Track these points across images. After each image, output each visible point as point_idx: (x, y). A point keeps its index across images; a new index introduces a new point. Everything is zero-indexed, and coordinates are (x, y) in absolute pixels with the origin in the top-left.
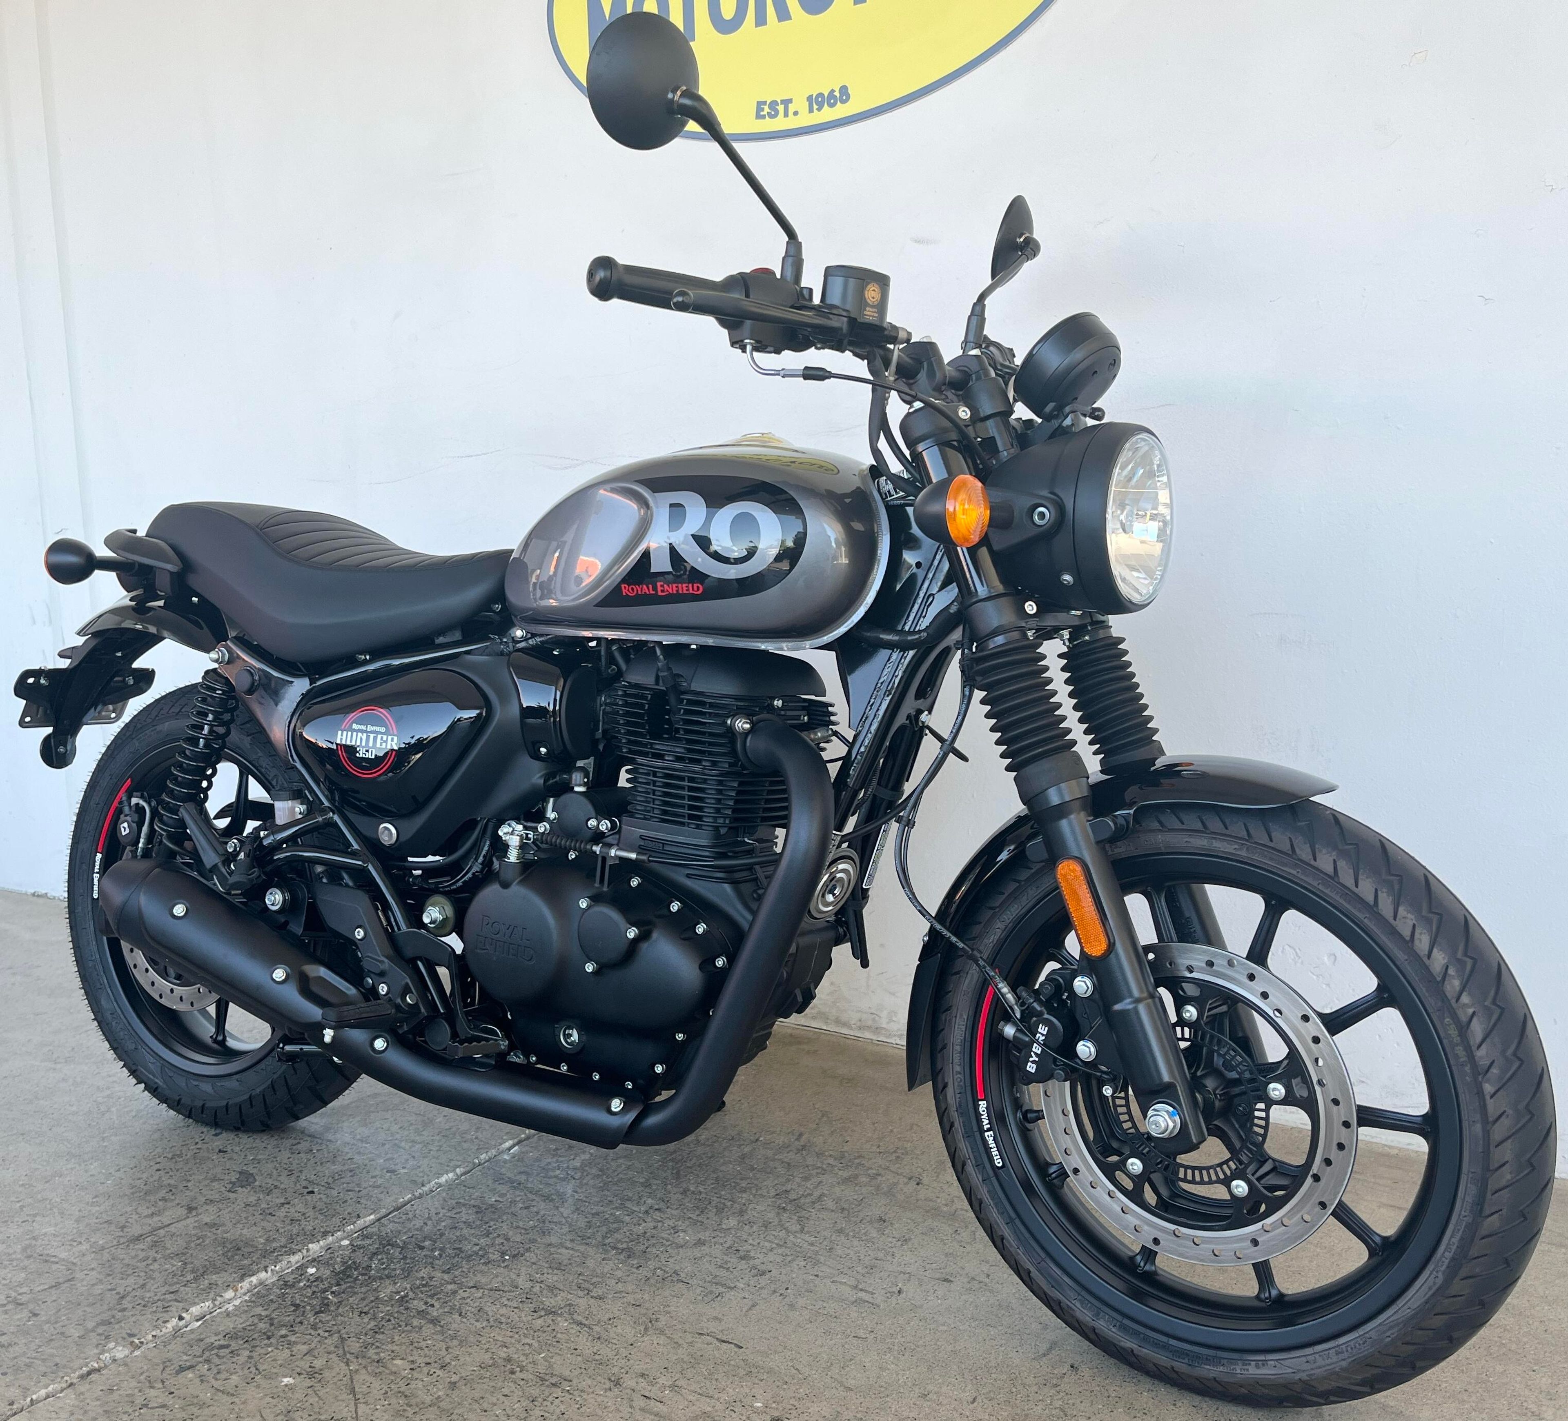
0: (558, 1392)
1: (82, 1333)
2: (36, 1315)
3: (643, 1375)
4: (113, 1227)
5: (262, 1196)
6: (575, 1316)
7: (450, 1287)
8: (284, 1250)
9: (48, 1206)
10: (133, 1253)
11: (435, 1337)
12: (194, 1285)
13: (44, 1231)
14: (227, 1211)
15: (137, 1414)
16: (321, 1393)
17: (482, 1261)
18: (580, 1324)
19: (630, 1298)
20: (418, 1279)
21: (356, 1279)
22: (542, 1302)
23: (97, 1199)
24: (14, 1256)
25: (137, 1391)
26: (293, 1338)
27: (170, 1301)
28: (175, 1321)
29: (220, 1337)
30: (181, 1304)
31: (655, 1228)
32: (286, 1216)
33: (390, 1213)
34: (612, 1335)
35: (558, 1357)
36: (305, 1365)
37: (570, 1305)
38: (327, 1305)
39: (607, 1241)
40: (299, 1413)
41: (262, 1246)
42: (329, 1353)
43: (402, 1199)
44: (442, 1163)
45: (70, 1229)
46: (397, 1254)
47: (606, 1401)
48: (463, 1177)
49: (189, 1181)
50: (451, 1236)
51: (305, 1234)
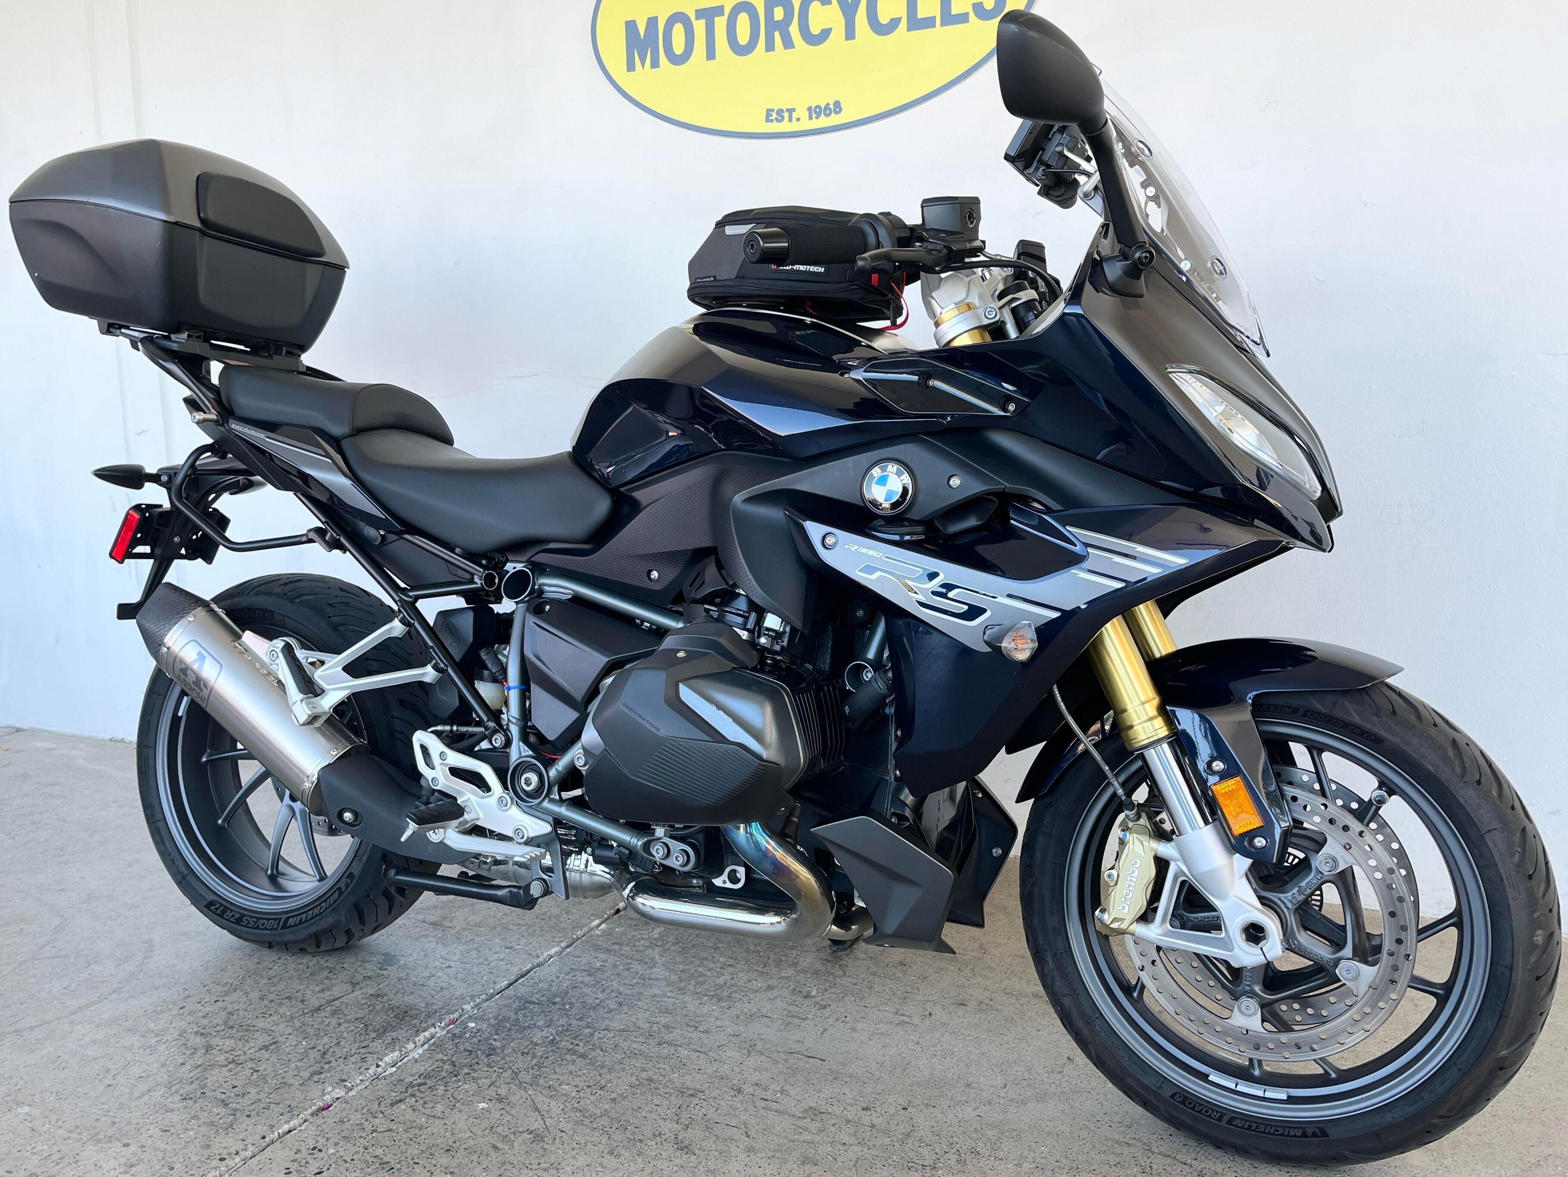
0: (695, 1101)
1: (301, 1082)
2: (258, 1071)
3: (757, 1084)
4: (294, 1002)
5: (408, 971)
7: (587, 1031)
8: (444, 1011)
9: (232, 989)
10: (319, 1020)
11: (588, 1067)
12: (380, 1041)
13: (236, 1008)
14: (385, 984)
15: (371, 1137)
16: (513, 1112)
17: (606, 1010)
19: (729, 1030)
20: (559, 1026)
21: (510, 1030)
22: (663, 1038)
23: (271, 981)
24: (218, 1028)
25: (363, 1121)
26: (476, 1075)
27: (365, 1054)
28: (374, 1067)
29: (416, 1077)
30: (375, 1056)
31: (732, 979)
33: (518, 979)
35: (689, 1077)
36: (491, 1092)
38: (494, 1049)
39: (699, 991)
40: (501, 1127)
41: (423, 1009)
42: (509, 1084)
43: (525, 969)
44: (547, 940)
45: (259, 1006)
46: (536, 1009)
47: (735, 1104)
48: (568, 950)
49: (343, 963)
50: (576, 993)
51: (456, 998)
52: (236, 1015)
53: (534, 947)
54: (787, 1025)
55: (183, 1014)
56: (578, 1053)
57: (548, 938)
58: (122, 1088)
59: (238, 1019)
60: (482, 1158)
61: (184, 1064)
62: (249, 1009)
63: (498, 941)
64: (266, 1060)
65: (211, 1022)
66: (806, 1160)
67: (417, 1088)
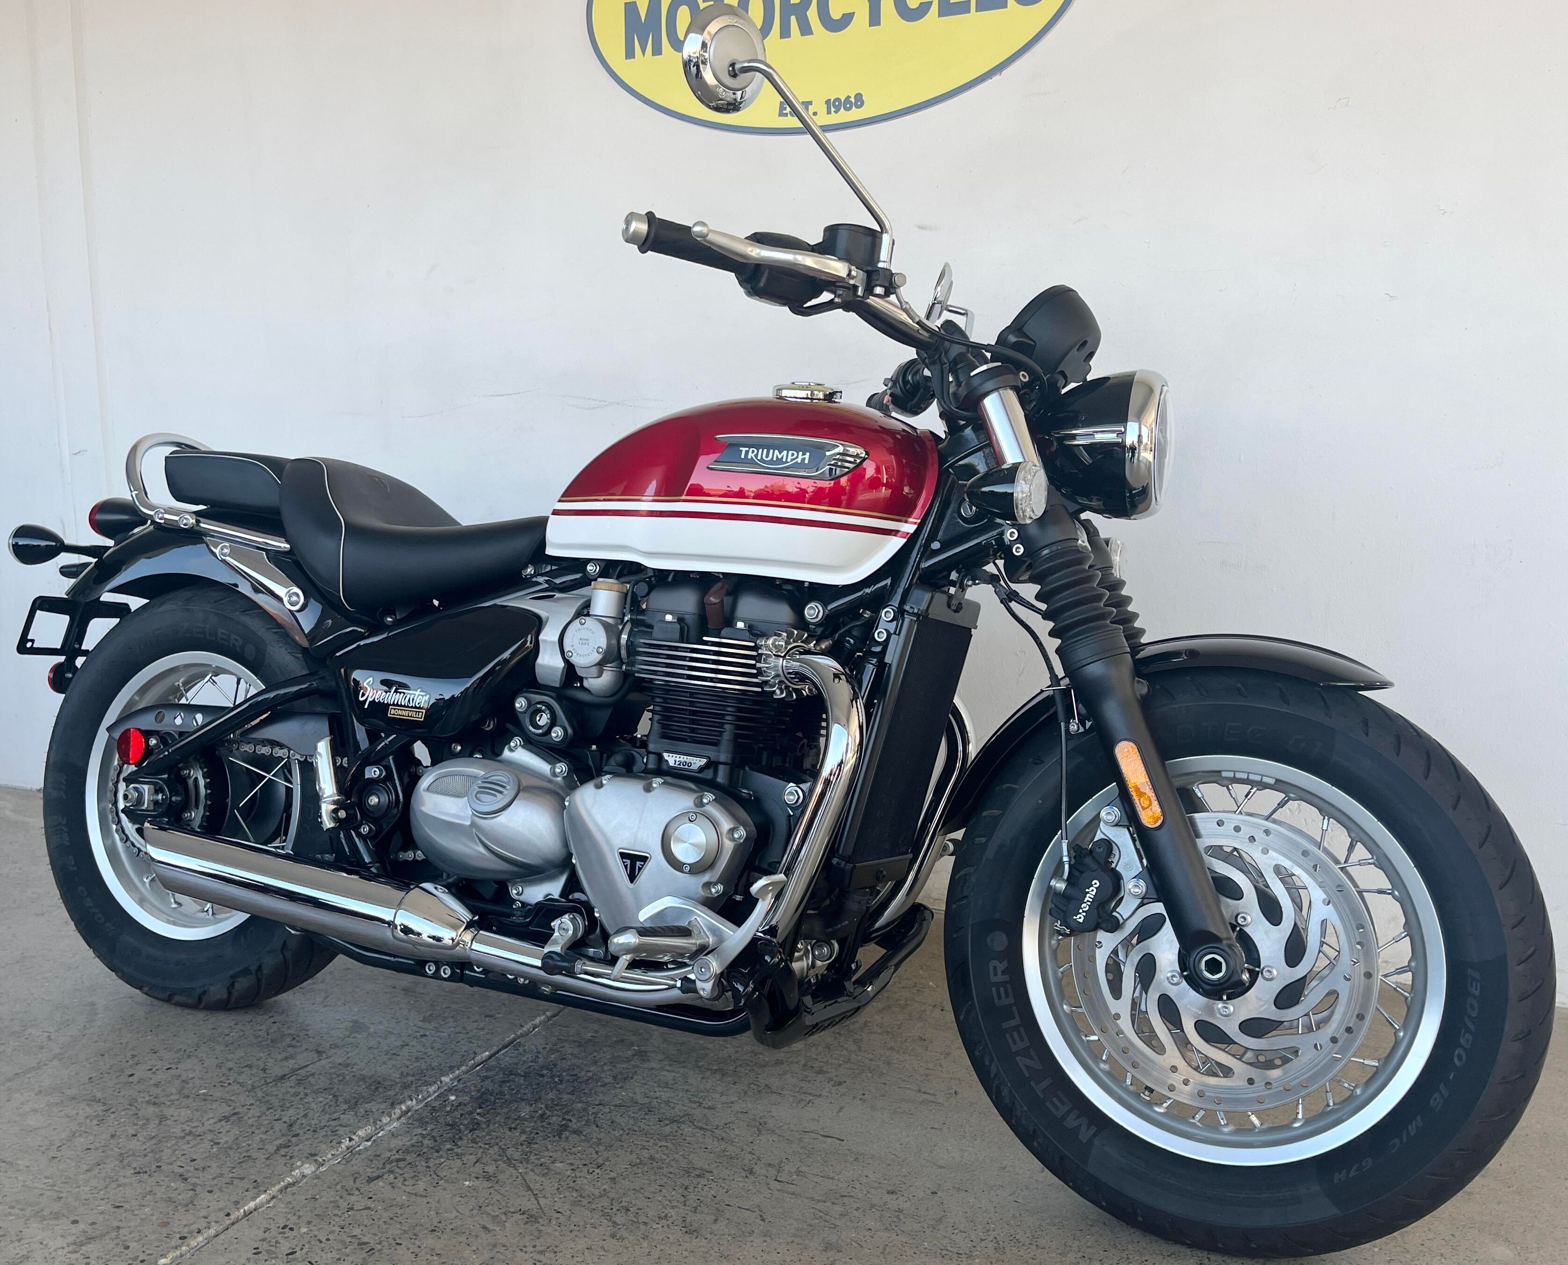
0: (703, 1181)
1: (267, 1156)
2: (219, 1144)
3: (770, 1165)
4: (255, 1071)
5: (379, 1040)
6: (696, 1123)
7: (579, 1105)
8: (420, 1082)
9: (185, 1056)
10: (283, 1090)
11: (583, 1144)
12: (353, 1113)
13: (191, 1076)
14: (354, 1053)
15: (347, 1216)
16: (503, 1191)
17: (599, 1084)
18: (701, 1128)
19: (737, 1107)
20: (548, 1100)
21: (495, 1103)
22: (664, 1114)
23: (228, 1048)
24: (172, 1097)
25: (338, 1198)
26: (459, 1151)
27: (336, 1126)
28: (346, 1141)
29: (394, 1152)
30: (348, 1129)
32: (410, 1056)
33: (500, 1050)
34: (733, 1136)
35: (694, 1155)
36: (478, 1169)
37: (688, 1115)
38: (478, 1124)
39: (701, 1064)
40: (490, 1207)
42: (496, 1160)
43: (508, 1039)
45: (216, 1074)
46: (522, 1081)
47: (747, 1186)
48: (554, 1019)
49: (307, 1030)
50: (565, 1065)
51: (433, 1069)
52: (191, 1084)
53: (517, 1016)
54: (799, 1102)
55: (133, 1082)
56: (571, 1129)
58: (68, 1161)
59: (194, 1087)
60: (471, 1239)
61: (136, 1135)
62: (205, 1077)
63: (477, 1008)
64: (227, 1132)
65: (164, 1091)
66: (828, 1246)
67: (395, 1164)
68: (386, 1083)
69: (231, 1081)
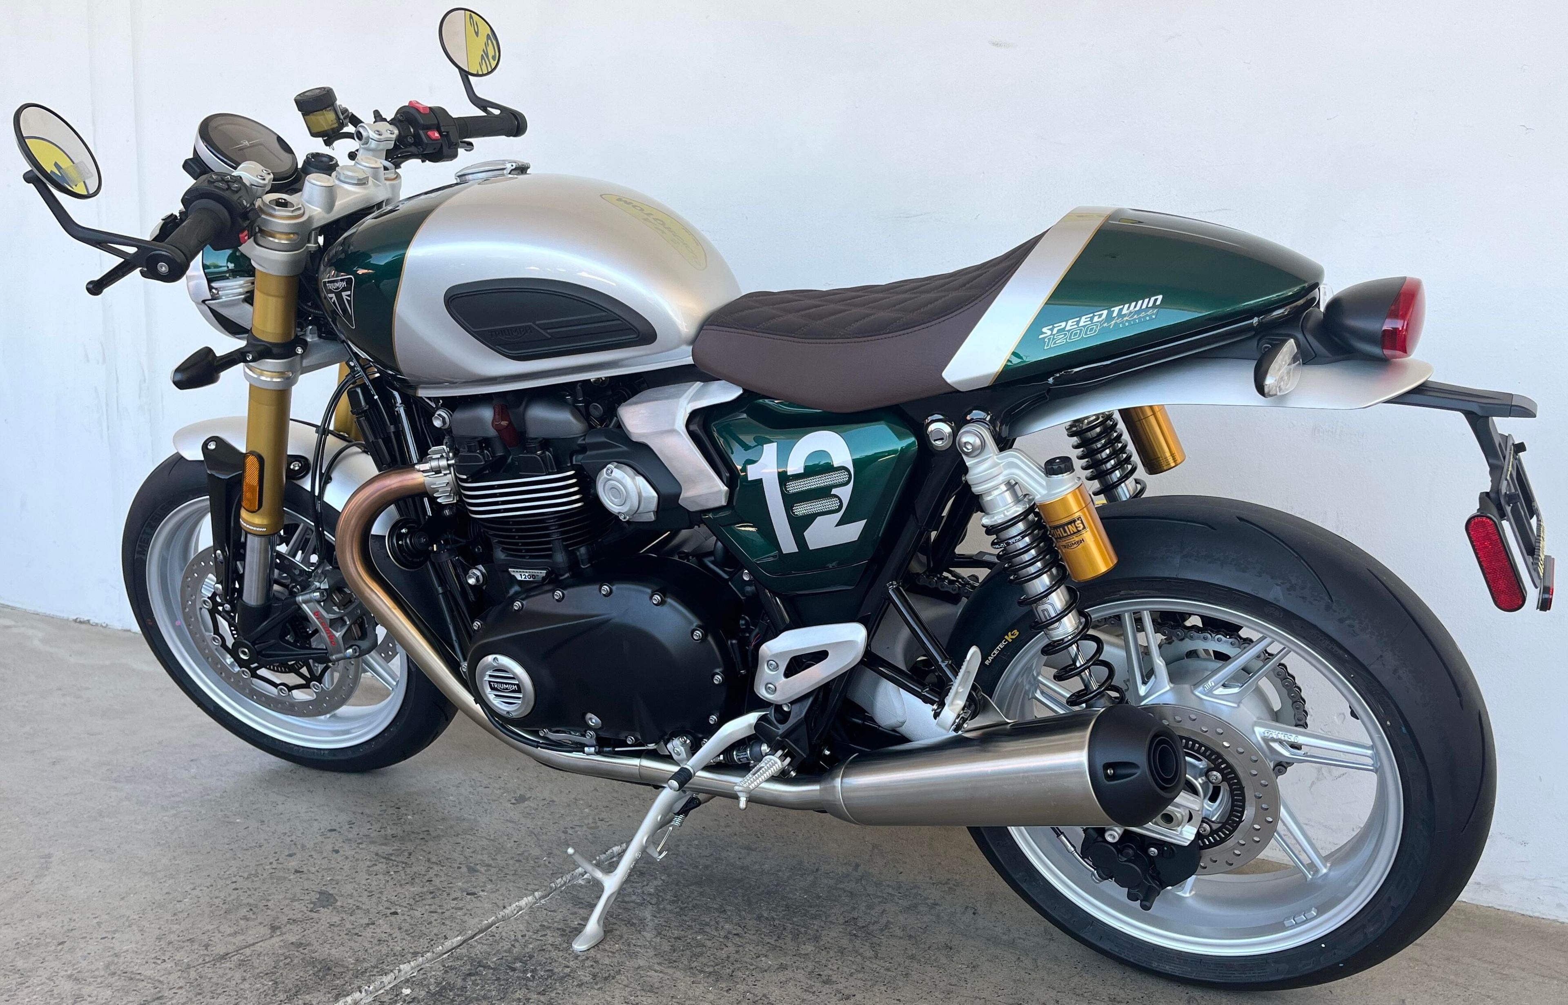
5: (345, 917)
8: (376, 970)
9: (127, 924)
10: (221, 972)
13: (125, 948)
14: (312, 930)
20: (514, 1000)
21: (453, 1000)
23: (176, 917)
24: (97, 974)
31: (737, 952)
32: (372, 937)
33: (475, 936)
41: (352, 966)
43: (486, 922)
44: (519, 888)
45: (153, 948)
46: (490, 976)
48: (543, 901)
49: (268, 900)
50: (541, 958)
51: (395, 955)
52: (122, 958)
53: (502, 895)
57: (520, 885)
59: (124, 962)
62: (139, 951)
63: (460, 884)
65: (90, 964)
68: (337, 970)
69: (166, 959)
